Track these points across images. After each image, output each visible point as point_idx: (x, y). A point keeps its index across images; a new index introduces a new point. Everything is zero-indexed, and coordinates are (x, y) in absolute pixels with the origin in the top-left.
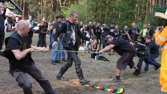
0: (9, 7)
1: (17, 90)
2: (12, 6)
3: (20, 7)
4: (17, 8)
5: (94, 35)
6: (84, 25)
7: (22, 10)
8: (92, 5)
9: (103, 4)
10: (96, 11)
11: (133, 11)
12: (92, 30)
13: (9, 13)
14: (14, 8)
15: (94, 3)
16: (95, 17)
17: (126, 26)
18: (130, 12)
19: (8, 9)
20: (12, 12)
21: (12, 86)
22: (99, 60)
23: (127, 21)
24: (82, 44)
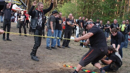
0: (17, 3)
1: (20, 70)
2: (19, 2)
3: (25, 3)
4: (22, 4)
5: (83, 28)
6: (75, 19)
7: (26, 6)
8: (81, 4)
9: (90, 3)
10: (85, 8)
11: (114, 10)
12: (81, 23)
13: (16, 7)
14: (21, 4)
15: (83, 2)
16: (84, 13)
17: (109, 22)
18: (112, 11)
19: (15, 4)
20: (18, 7)
21: (17, 66)
22: (86, 48)
23: (109, 18)
24: (72, 34)
